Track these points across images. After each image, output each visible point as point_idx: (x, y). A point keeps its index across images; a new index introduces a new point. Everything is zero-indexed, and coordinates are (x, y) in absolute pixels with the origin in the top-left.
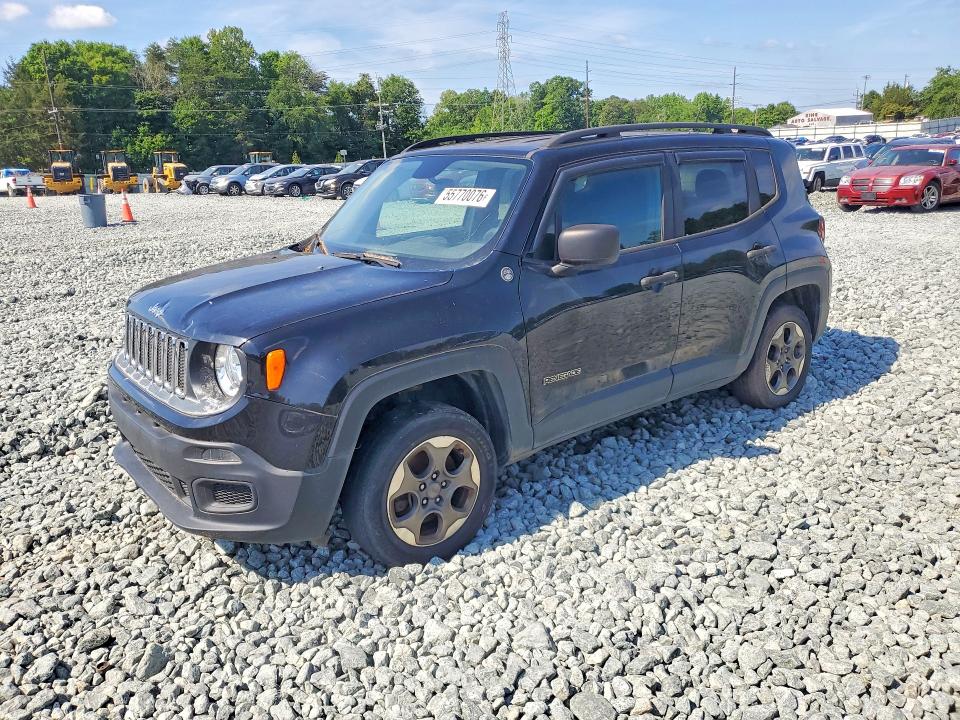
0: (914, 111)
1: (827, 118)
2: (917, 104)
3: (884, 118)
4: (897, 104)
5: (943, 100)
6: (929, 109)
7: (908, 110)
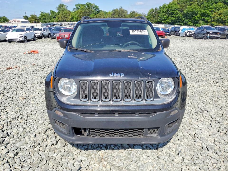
0: (38, 21)
1: (19, 21)
2: (38, 20)
3: (32, 22)
4: (34, 19)
5: (43, 19)
6: (41, 21)
7: (37, 21)
